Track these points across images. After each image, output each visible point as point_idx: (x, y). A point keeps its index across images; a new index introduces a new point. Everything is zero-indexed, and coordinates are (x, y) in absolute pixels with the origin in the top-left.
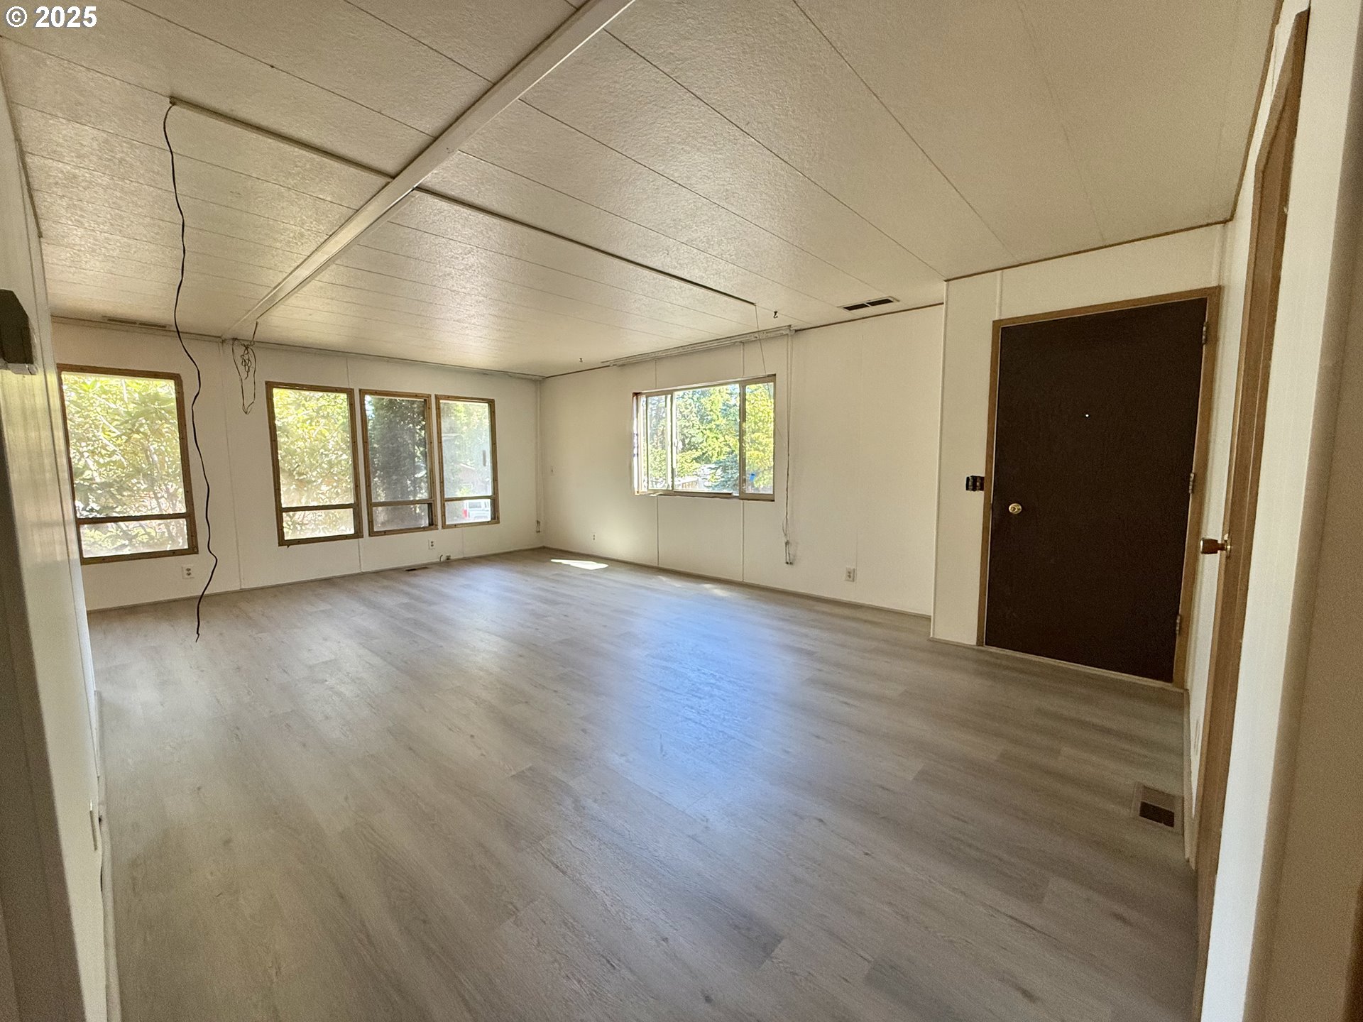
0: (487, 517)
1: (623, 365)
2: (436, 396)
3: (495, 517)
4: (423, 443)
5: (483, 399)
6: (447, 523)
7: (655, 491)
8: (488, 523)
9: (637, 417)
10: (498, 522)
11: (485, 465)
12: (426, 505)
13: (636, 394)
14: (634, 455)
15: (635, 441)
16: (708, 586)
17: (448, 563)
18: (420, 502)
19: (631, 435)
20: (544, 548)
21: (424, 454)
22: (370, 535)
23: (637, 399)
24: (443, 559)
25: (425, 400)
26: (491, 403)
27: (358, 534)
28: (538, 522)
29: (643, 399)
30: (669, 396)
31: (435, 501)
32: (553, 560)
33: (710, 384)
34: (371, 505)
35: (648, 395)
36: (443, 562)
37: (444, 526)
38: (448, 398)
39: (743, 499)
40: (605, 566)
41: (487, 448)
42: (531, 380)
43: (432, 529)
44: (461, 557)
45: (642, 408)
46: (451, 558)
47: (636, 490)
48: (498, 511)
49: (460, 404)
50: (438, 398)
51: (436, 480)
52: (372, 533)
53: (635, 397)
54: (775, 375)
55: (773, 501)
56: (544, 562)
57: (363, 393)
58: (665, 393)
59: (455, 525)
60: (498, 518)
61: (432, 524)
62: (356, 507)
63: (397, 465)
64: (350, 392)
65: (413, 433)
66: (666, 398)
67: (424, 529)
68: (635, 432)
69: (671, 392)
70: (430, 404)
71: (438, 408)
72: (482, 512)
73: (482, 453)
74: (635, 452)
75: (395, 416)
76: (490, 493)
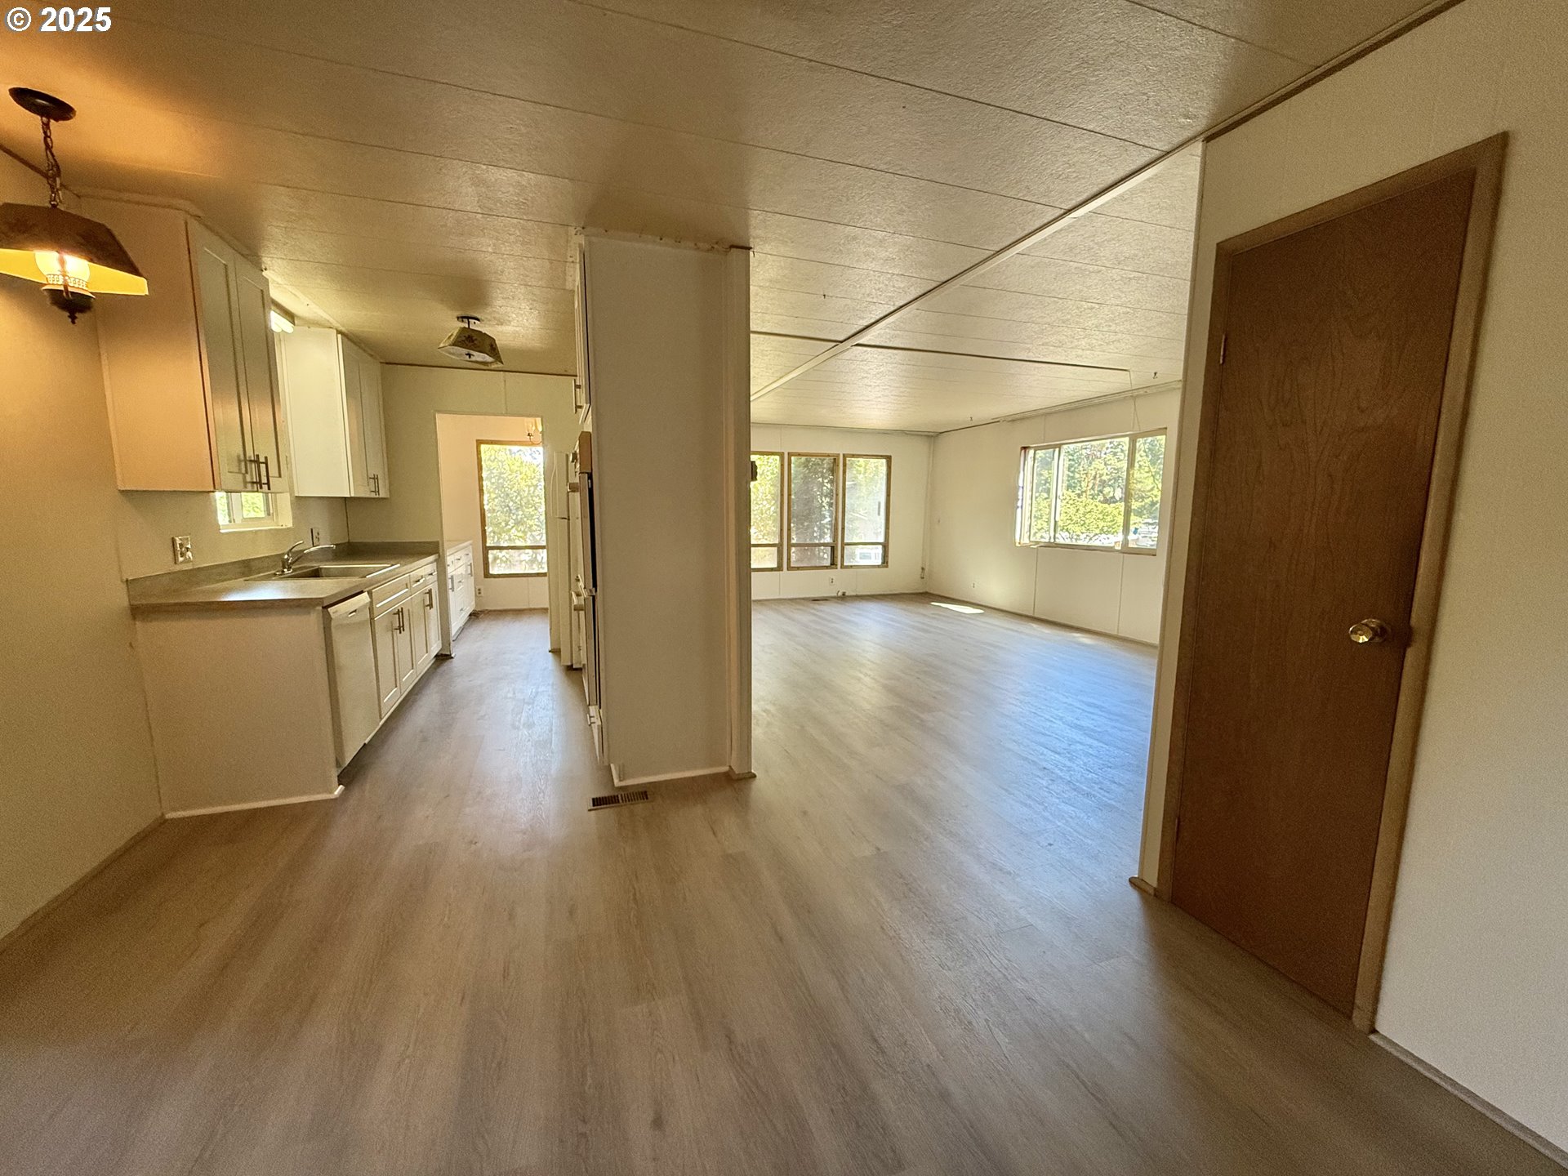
0: (879, 562)
1: (1013, 421)
2: (844, 455)
3: (885, 562)
4: (830, 494)
5: (881, 456)
6: (845, 564)
7: (1037, 543)
8: (879, 566)
9: (1024, 470)
10: (887, 567)
11: (879, 514)
12: (830, 548)
13: (1025, 448)
14: (1018, 507)
15: (1020, 493)
16: (1077, 635)
17: (843, 598)
18: (825, 545)
19: (1016, 488)
20: (926, 593)
21: (830, 505)
22: (788, 570)
23: (1025, 452)
24: (840, 594)
25: (835, 459)
26: (889, 459)
27: (779, 568)
28: (923, 569)
29: (1031, 452)
30: (1057, 450)
31: (837, 544)
32: (933, 603)
33: (1097, 437)
34: (790, 545)
35: (1036, 449)
36: (839, 597)
37: (843, 566)
38: (853, 456)
39: (1124, 553)
40: (982, 611)
41: (883, 499)
42: (928, 436)
43: (833, 568)
44: (854, 594)
45: (1030, 462)
46: (847, 594)
47: (1017, 540)
48: (888, 556)
49: (862, 460)
50: (845, 456)
51: (838, 528)
52: (790, 568)
53: (1023, 451)
54: (1166, 428)
55: (1155, 555)
56: (923, 603)
57: (790, 455)
58: (1054, 447)
59: (851, 566)
60: (887, 562)
61: (833, 564)
62: (779, 546)
63: (809, 514)
64: (781, 455)
65: (822, 484)
66: (1054, 451)
67: (827, 567)
68: (1021, 484)
69: (1059, 446)
70: (839, 463)
71: (845, 465)
72: (875, 556)
73: (877, 504)
74: (1019, 504)
75: (810, 472)
76: (881, 539)
